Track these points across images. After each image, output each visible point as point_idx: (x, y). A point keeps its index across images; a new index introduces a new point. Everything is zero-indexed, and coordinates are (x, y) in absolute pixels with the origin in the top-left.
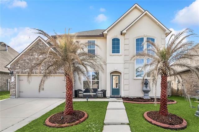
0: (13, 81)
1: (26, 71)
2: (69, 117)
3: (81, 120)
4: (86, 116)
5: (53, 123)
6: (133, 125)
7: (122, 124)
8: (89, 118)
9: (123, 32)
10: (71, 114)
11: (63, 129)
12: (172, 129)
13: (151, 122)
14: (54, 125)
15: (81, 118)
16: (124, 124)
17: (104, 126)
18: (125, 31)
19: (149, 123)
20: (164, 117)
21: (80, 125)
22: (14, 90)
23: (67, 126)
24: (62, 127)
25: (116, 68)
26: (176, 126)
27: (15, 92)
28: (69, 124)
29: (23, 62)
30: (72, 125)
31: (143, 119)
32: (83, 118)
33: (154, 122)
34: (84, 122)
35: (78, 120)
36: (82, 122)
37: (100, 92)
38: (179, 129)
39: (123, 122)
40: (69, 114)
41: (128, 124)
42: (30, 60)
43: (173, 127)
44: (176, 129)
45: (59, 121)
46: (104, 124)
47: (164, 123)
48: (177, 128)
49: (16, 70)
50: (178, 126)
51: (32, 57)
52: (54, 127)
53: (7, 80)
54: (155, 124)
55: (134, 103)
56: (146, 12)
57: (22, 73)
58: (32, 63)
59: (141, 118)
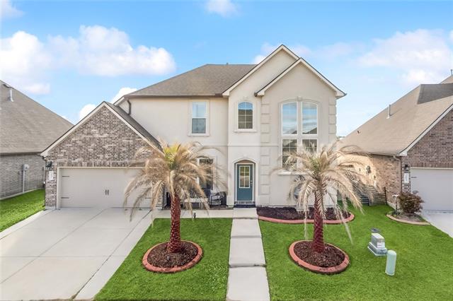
0: (52, 179)
1: (77, 161)
2: (177, 256)
3: (196, 260)
4: (200, 253)
5: (157, 266)
6: (271, 268)
7: (255, 266)
8: (206, 256)
9: (259, 94)
10: (180, 252)
11: (174, 276)
12: (323, 274)
13: (296, 263)
14: (158, 269)
15: (194, 256)
16: (258, 266)
17: (230, 269)
18: (262, 93)
19: (293, 263)
20: (316, 255)
21: (195, 269)
22: (53, 195)
23: (177, 271)
24: (172, 273)
25: (245, 155)
26: (329, 269)
27: (54, 199)
28: (179, 268)
29: (71, 145)
30: (185, 270)
31: (287, 257)
32: (197, 257)
33: (301, 262)
34: (200, 264)
35: (191, 260)
36: (197, 263)
37: (216, 198)
38: (333, 273)
39: (257, 263)
40: (176, 251)
41: (265, 266)
42: (84, 141)
43: (326, 271)
44: (329, 274)
45: (166, 264)
46: (229, 266)
47: (315, 264)
48: (331, 271)
49: (58, 160)
50: (333, 269)
51: (89, 136)
52: (160, 272)
53: (22, 166)
54: (302, 266)
55: (277, 223)
56: (301, 60)
57: (69, 164)
58: (89, 147)
59: (285, 255)
